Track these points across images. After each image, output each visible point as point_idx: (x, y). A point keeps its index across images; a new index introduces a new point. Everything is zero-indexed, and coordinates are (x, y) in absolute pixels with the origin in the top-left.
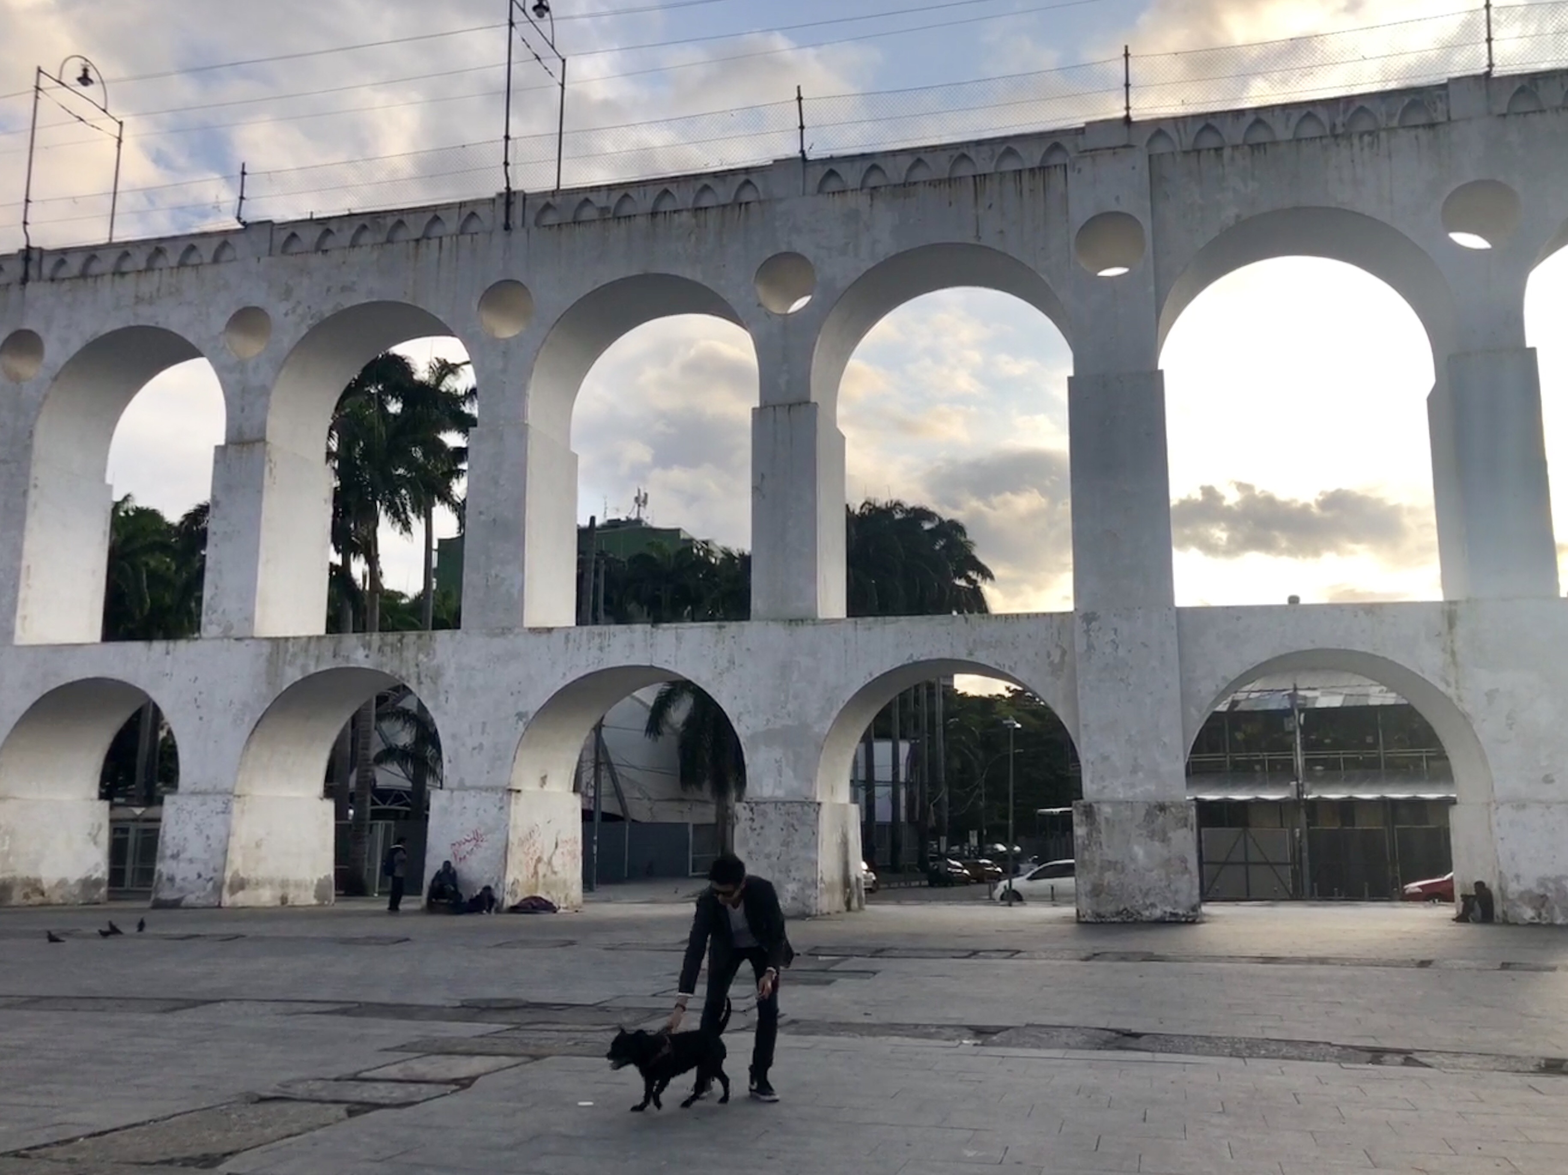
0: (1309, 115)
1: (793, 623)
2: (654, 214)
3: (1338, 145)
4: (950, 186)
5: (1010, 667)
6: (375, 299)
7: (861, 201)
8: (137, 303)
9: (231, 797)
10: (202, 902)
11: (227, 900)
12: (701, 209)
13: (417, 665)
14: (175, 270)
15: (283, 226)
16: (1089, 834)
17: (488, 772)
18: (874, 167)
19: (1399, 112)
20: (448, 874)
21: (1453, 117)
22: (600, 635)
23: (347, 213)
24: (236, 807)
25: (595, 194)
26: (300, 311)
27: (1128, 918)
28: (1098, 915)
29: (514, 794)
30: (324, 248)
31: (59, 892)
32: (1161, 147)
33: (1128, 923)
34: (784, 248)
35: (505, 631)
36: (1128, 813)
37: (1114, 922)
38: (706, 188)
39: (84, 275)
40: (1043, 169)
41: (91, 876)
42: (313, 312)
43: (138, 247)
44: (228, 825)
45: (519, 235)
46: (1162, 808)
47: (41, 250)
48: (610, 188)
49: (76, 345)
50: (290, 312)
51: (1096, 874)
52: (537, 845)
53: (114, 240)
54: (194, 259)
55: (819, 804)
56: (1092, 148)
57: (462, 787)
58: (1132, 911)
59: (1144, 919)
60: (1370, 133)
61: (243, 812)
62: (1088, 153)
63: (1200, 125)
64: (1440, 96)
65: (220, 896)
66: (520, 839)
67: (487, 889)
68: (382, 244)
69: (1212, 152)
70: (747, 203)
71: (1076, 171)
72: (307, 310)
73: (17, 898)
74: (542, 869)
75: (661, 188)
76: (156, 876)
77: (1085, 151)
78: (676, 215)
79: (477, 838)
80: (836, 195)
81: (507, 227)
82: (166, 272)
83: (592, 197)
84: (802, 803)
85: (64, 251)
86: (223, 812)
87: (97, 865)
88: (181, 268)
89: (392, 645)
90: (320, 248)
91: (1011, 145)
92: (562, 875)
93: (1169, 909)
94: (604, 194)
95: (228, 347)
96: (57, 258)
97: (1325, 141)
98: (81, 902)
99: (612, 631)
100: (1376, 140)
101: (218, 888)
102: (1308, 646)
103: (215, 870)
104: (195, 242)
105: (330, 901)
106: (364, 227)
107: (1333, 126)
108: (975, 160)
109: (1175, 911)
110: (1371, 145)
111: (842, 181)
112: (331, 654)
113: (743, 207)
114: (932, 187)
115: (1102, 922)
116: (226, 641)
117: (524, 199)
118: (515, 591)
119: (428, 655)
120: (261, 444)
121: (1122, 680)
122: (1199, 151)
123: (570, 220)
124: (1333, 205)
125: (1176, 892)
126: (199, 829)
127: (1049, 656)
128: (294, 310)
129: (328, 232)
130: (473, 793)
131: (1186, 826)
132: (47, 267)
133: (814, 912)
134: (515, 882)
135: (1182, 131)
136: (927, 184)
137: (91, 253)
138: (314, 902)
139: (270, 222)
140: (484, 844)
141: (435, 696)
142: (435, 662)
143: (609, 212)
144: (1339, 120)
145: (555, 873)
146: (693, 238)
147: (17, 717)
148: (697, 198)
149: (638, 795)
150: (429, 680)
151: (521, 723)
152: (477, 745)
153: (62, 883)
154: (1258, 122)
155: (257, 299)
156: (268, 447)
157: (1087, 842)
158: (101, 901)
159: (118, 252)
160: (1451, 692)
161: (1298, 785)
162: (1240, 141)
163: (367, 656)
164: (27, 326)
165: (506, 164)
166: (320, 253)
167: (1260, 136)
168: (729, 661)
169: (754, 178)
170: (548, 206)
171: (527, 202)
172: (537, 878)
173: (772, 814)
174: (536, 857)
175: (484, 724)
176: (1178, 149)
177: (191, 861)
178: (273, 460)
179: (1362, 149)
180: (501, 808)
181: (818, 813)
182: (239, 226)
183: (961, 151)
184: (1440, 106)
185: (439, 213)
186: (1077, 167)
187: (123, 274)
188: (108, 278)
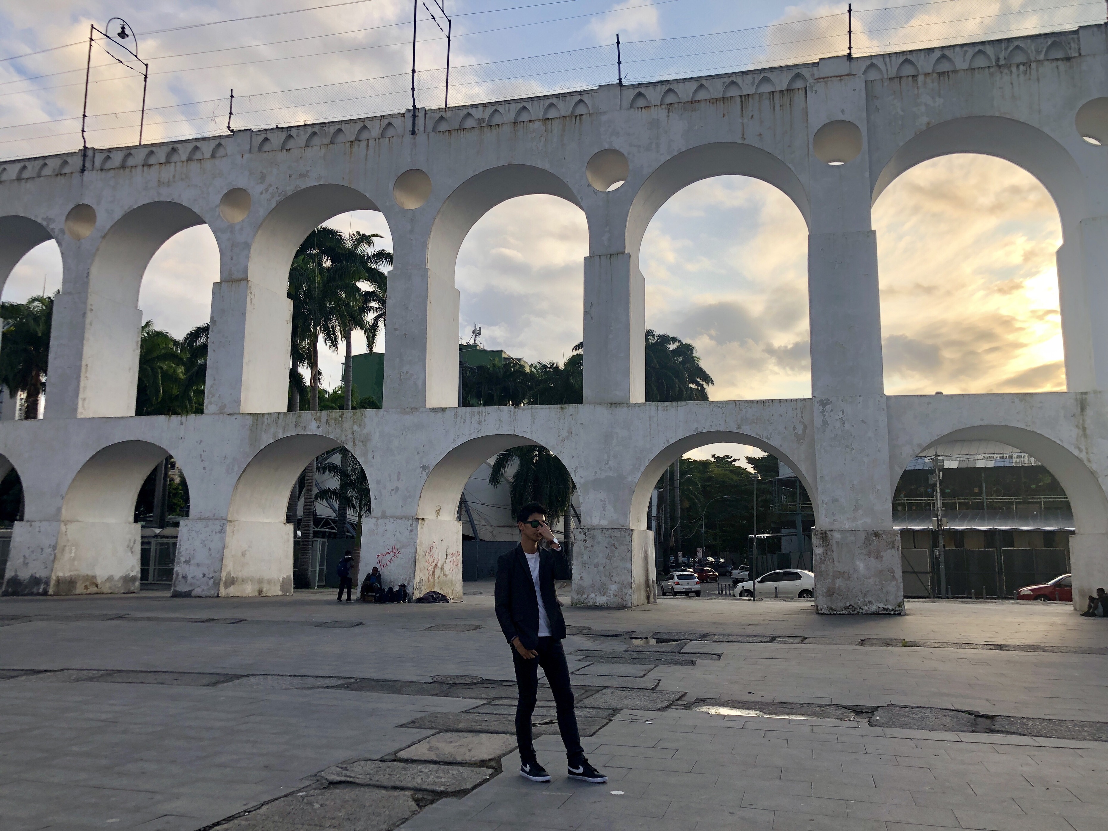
0: (980, 51)
1: (614, 405)
2: (515, 123)
3: (1001, 73)
4: (724, 103)
5: (767, 437)
6: (322, 183)
7: (661, 114)
8: (159, 186)
9: (225, 522)
10: (204, 594)
11: (223, 592)
12: (548, 119)
13: (353, 433)
14: (185, 163)
15: (258, 133)
16: (825, 553)
17: (402, 506)
18: (670, 90)
19: (1044, 50)
20: (375, 576)
21: (1083, 53)
22: (479, 413)
23: (303, 124)
24: (228, 529)
25: (474, 109)
26: (271, 190)
27: (853, 611)
28: (832, 609)
29: (420, 521)
30: (288, 147)
31: (108, 585)
32: (873, 75)
33: (853, 614)
34: (607, 146)
35: (414, 410)
36: (853, 538)
37: (843, 614)
38: (552, 105)
39: (123, 166)
40: (789, 91)
41: (129, 574)
42: (280, 191)
43: (160, 146)
44: (223, 540)
45: (421, 138)
46: (877, 535)
47: (94, 149)
48: (485, 105)
49: (118, 214)
50: (264, 191)
51: (830, 580)
52: (434, 556)
53: (142, 143)
54: (198, 155)
55: (632, 530)
56: (825, 76)
57: (384, 516)
58: (855, 606)
59: (864, 612)
60: (1024, 64)
61: (233, 532)
62: (822, 80)
63: (902, 59)
64: (1073, 39)
65: (218, 590)
66: (424, 552)
67: (403, 586)
68: (327, 145)
69: (910, 78)
70: (580, 115)
71: (814, 92)
72: (276, 190)
73: (80, 589)
74: (437, 572)
75: (520, 105)
76: (174, 576)
77: (820, 78)
78: (531, 124)
79: (395, 551)
80: (644, 109)
81: (413, 133)
82: (179, 164)
83: (473, 111)
84: (620, 530)
85: (109, 150)
86: (220, 532)
87: (133, 566)
88: (189, 162)
89: (336, 419)
90: (284, 148)
91: (767, 75)
92: (450, 576)
93: (882, 606)
94: (480, 109)
95: (221, 215)
96: (104, 155)
97: (992, 70)
98: (122, 591)
99: (487, 411)
100: (1028, 69)
101: (217, 584)
102: (979, 423)
103: (215, 572)
104: (199, 144)
105: (290, 593)
106: (314, 133)
107: (998, 59)
108: (740, 84)
109: (886, 607)
110: (1025, 72)
111: (647, 99)
112: (294, 426)
113: (578, 118)
114: (711, 104)
115: (834, 614)
116: (221, 415)
117: (425, 114)
118: (420, 383)
119: (360, 426)
120: (245, 282)
121: (847, 446)
122: (901, 78)
123: (457, 127)
124: (997, 114)
125: (887, 593)
126: (203, 542)
127: (795, 429)
128: (267, 191)
129: (290, 136)
130: (392, 520)
131: (893, 547)
132: (99, 160)
133: (629, 605)
134: (421, 581)
135: (888, 64)
136: (708, 101)
137: (128, 151)
138: (280, 593)
139: (250, 130)
140: (400, 556)
141: (365, 455)
142: (365, 431)
143: (484, 122)
144: (1002, 56)
145: (445, 575)
146: (543, 139)
147: (80, 466)
148: (545, 113)
149: (485, 524)
150: (361, 443)
151: (424, 473)
152: (394, 488)
153: (110, 579)
154: (943, 57)
155: (241, 182)
156: (250, 284)
157: (823, 558)
158: (136, 591)
159: (146, 151)
160: (1083, 456)
161: (938, 520)
162: (930, 71)
163: (318, 427)
164: (85, 202)
165: (413, 89)
166: (285, 151)
167: (945, 66)
168: (568, 432)
169: (585, 98)
170: (442, 118)
171: (427, 115)
172: (434, 579)
173: (600, 537)
174: (434, 564)
175: (399, 473)
176: (886, 77)
177: (198, 565)
178: (253, 294)
179: (1018, 75)
180: (412, 531)
181: (631, 537)
182: (230, 133)
183: (731, 79)
184: (1073, 45)
185: (366, 124)
186: (814, 89)
187: (150, 166)
188: (139, 168)
